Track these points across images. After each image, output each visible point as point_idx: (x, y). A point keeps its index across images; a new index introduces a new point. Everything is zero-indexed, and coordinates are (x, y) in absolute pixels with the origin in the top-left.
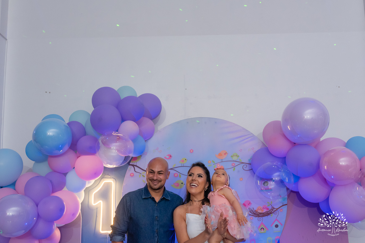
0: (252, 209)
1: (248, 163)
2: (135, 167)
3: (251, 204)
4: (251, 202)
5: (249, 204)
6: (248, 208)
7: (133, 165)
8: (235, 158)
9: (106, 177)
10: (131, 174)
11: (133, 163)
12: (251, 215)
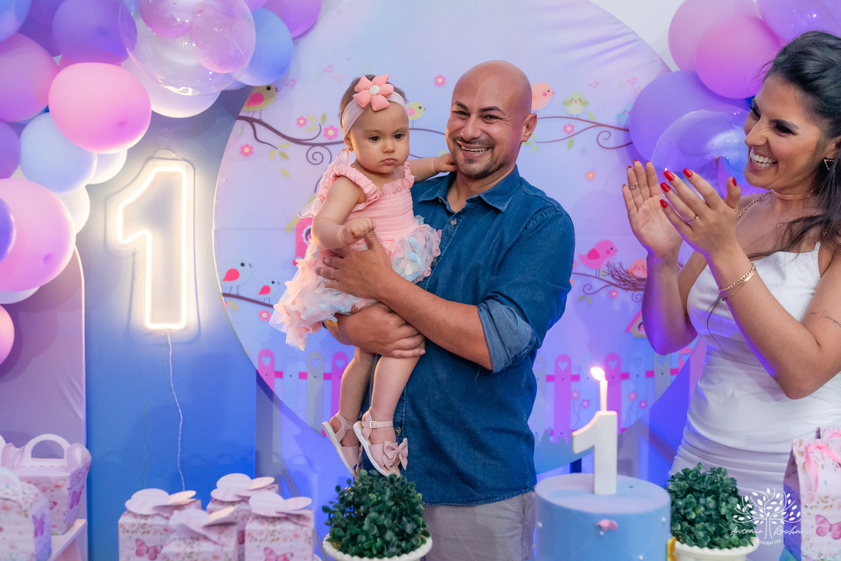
0: (617, 266)
1: (615, 125)
2: (256, 125)
3: (616, 251)
4: (617, 247)
5: (608, 252)
6: (605, 262)
7: (251, 121)
8: (575, 109)
9: (159, 156)
10: (242, 148)
11: (248, 112)
12: (612, 284)
